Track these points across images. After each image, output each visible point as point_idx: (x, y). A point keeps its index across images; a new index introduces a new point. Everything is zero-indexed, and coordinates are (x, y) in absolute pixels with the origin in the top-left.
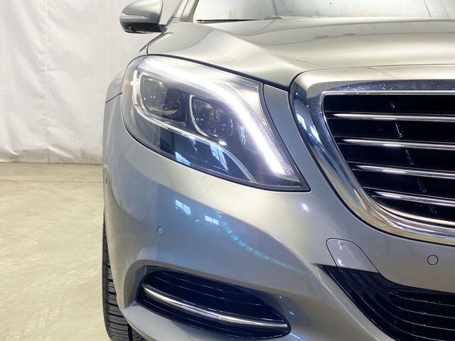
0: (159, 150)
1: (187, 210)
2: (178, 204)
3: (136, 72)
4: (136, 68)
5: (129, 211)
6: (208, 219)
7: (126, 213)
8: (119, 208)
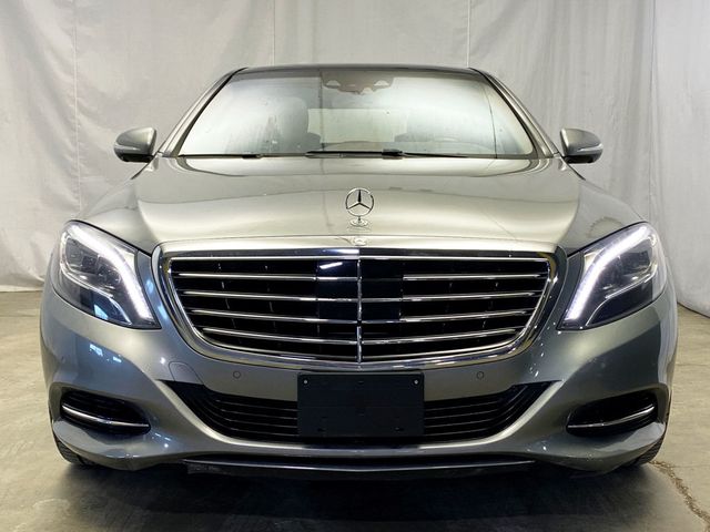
0: (80, 306)
1: (99, 352)
2: (92, 346)
3: (65, 234)
4: (65, 230)
5: (54, 352)
6: (115, 359)
7: (51, 354)
8: (47, 349)
